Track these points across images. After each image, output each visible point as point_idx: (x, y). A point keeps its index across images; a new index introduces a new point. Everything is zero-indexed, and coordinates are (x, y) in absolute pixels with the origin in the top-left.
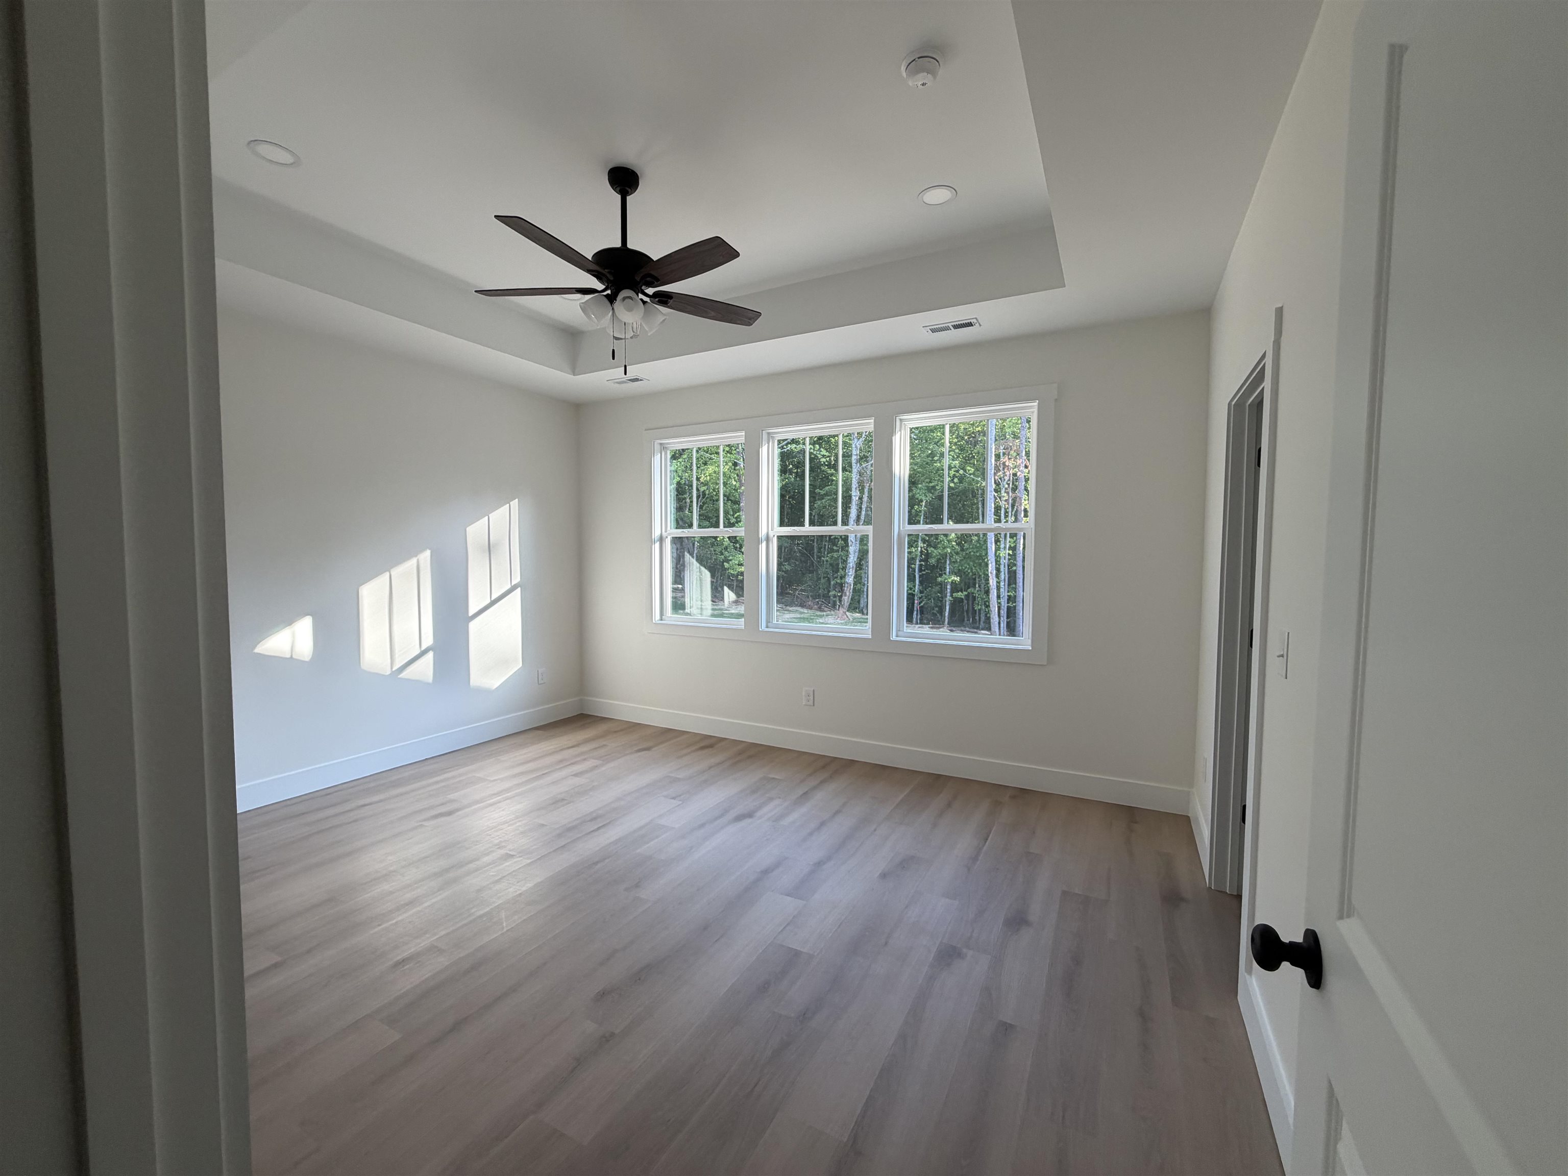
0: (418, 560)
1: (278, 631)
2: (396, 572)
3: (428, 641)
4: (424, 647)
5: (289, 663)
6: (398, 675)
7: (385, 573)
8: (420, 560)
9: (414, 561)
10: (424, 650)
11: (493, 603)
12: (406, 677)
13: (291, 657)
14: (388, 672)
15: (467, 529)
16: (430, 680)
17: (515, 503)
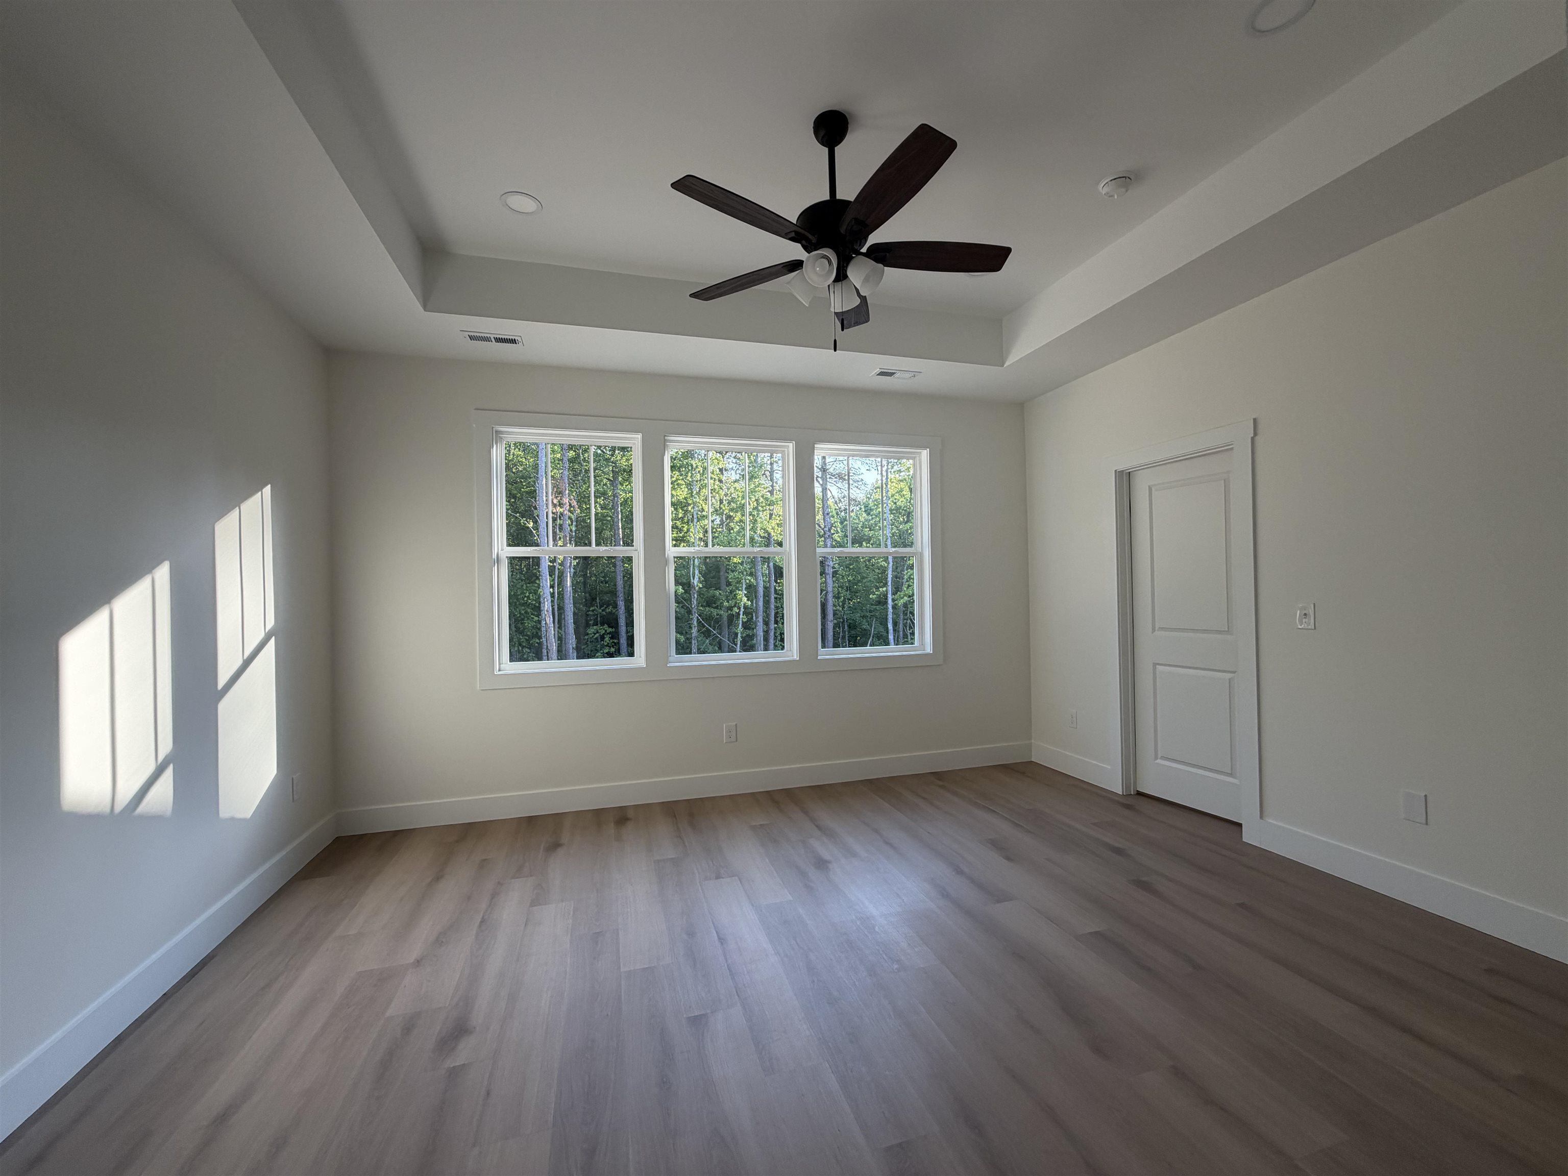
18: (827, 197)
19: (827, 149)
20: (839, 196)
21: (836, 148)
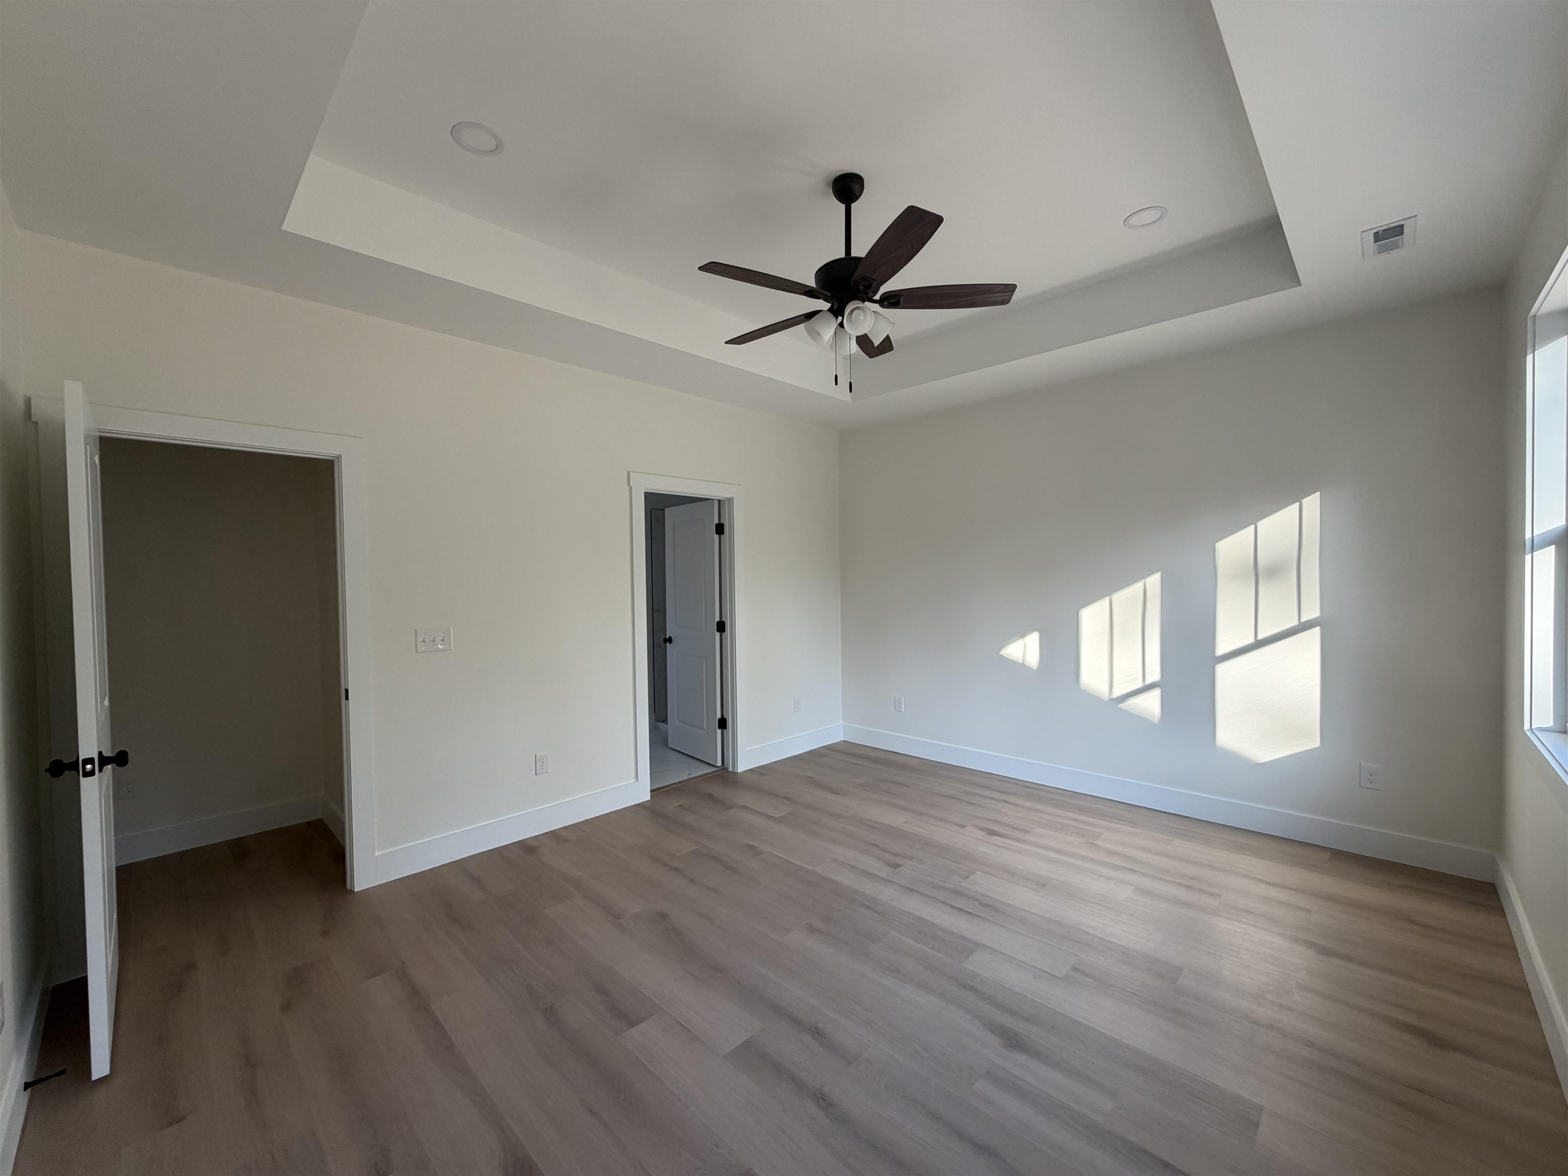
0: (1145, 583)
1: (1015, 641)
2: (1119, 597)
3: (1154, 675)
4: (1149, 681)
5: (1018, 668)
6: (1117, 704)
7: (1106, 598)
8: (1146, 583)
9: (1139, 586)
10: (1149, 684)
11: (1259, 644)
12: (1124, 708)
13: (1023, 662)
14: (1106, 699)
15: (1217, 545)
16: (1156, 720)
17: (1312, 503)
18: (842, 254)
19: (844, 205)
20: (854, 254)
21: (852, 205)
